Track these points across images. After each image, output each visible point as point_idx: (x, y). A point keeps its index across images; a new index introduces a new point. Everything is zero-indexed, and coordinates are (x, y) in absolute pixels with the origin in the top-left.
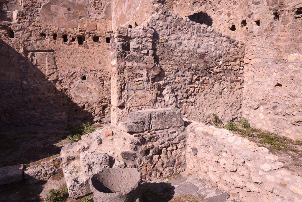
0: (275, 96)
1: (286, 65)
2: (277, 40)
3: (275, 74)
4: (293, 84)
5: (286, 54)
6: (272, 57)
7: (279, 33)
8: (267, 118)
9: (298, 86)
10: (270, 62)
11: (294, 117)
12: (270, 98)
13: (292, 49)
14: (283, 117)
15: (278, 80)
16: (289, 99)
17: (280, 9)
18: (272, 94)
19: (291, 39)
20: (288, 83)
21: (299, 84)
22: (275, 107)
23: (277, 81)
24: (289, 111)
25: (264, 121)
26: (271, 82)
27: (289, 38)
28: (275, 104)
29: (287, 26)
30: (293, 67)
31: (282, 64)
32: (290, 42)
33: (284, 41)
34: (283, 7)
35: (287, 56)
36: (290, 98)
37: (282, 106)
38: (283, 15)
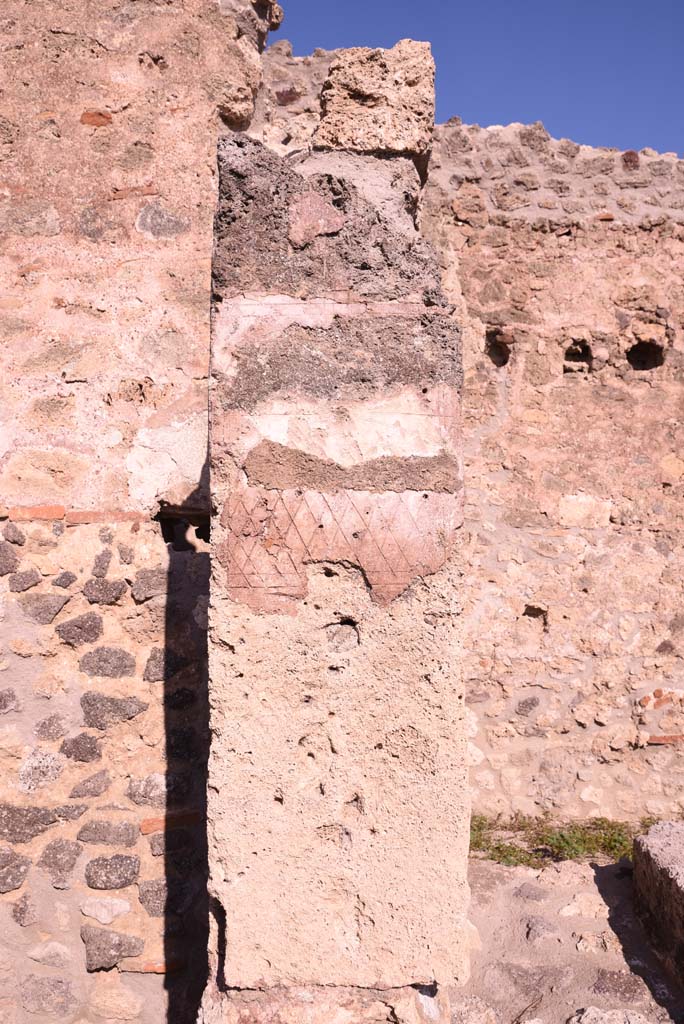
0: (524, 661)
1: (556, 533)
2: (513, 434)
3: (513, 569)
4: (588, 606)
5: (552, 493)
6: (497, 500)
7: (519, 411)
8: (499, 757)
9: (607, 614)
10: (491, 521)
11: (603, 731)
12: (505, 669)
13: (571, 476)
14: (561, 741)
15: (529, 591)
16: (582, 667)
17: (515, 324)
18: (512, 653)
19: (566, 442)
20: (572, 606)
21: (610, 605)
22: (527, 706)
23: (527, 595)
24: (585, 712)
25: (486, 772)
26: (499, 602)
27: (556, 436)
28: (526, 694)
29: (546, 389)
30: (583, 542)
31: (539, 531)
32: (562, 451)
33: (541, 445)
34: (525, 318)
35: (554, 501)
36: (582, 662)
37: (557, 696)
38: (527, 347)
